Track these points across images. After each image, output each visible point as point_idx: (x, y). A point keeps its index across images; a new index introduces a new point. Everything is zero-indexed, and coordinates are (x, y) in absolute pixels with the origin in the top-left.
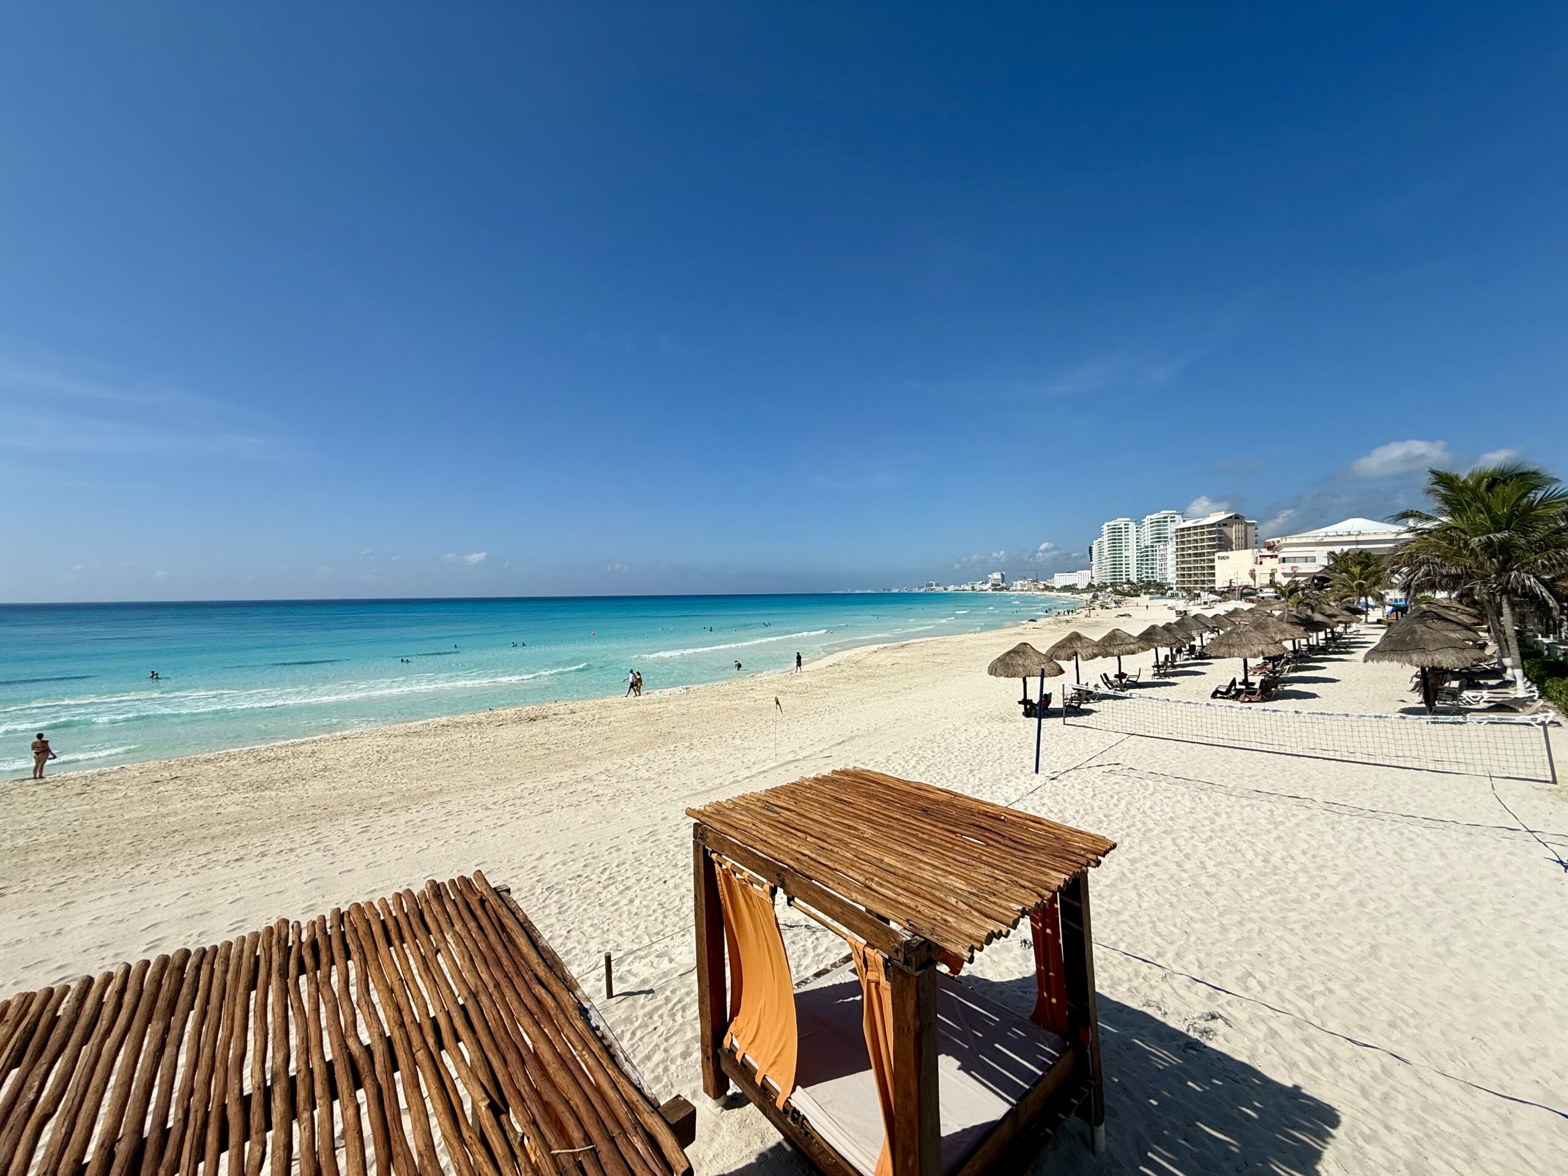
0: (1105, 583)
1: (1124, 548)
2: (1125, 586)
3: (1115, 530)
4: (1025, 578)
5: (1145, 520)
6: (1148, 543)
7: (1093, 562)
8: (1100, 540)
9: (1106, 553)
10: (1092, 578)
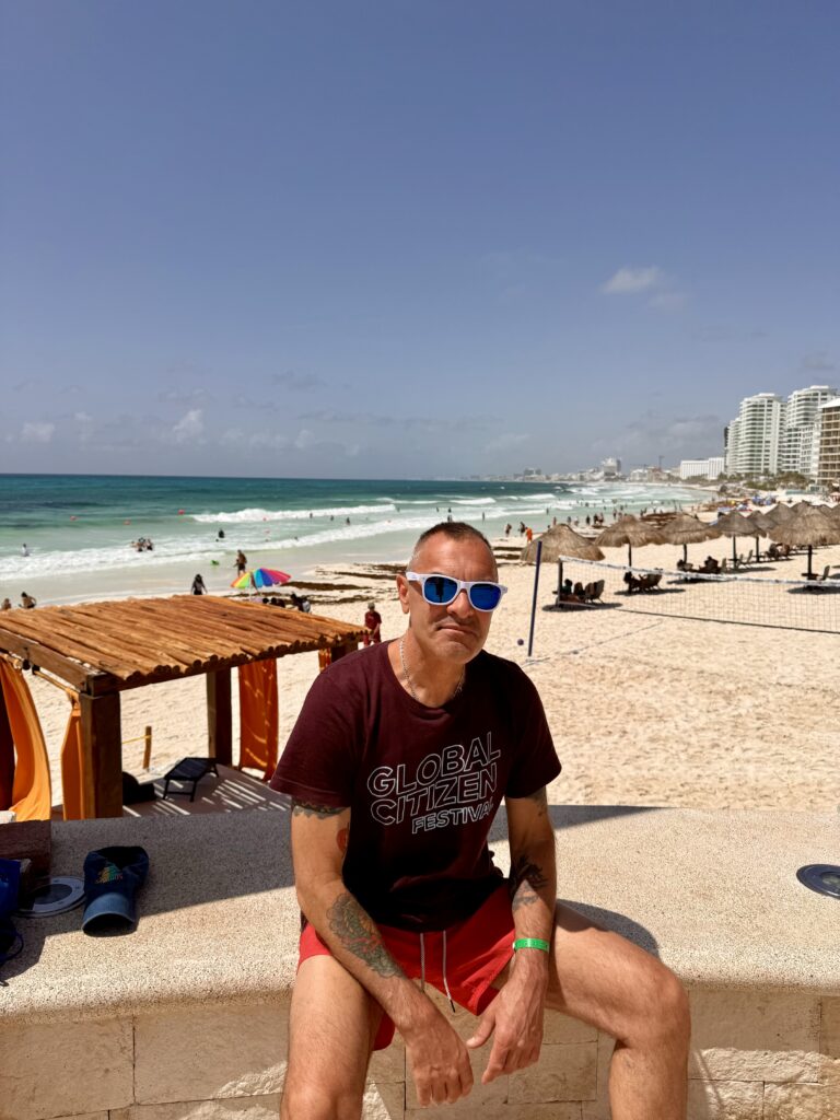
0: (739, 474)
1: (764, 431)
2: (762, 478)
3: (757, 408)
4: (645, 466)
5: (792, 396)
6: (793, 425)
7: (728, 447)
8: (738, 419)
9: (743, 437)
10: (726, 467)
